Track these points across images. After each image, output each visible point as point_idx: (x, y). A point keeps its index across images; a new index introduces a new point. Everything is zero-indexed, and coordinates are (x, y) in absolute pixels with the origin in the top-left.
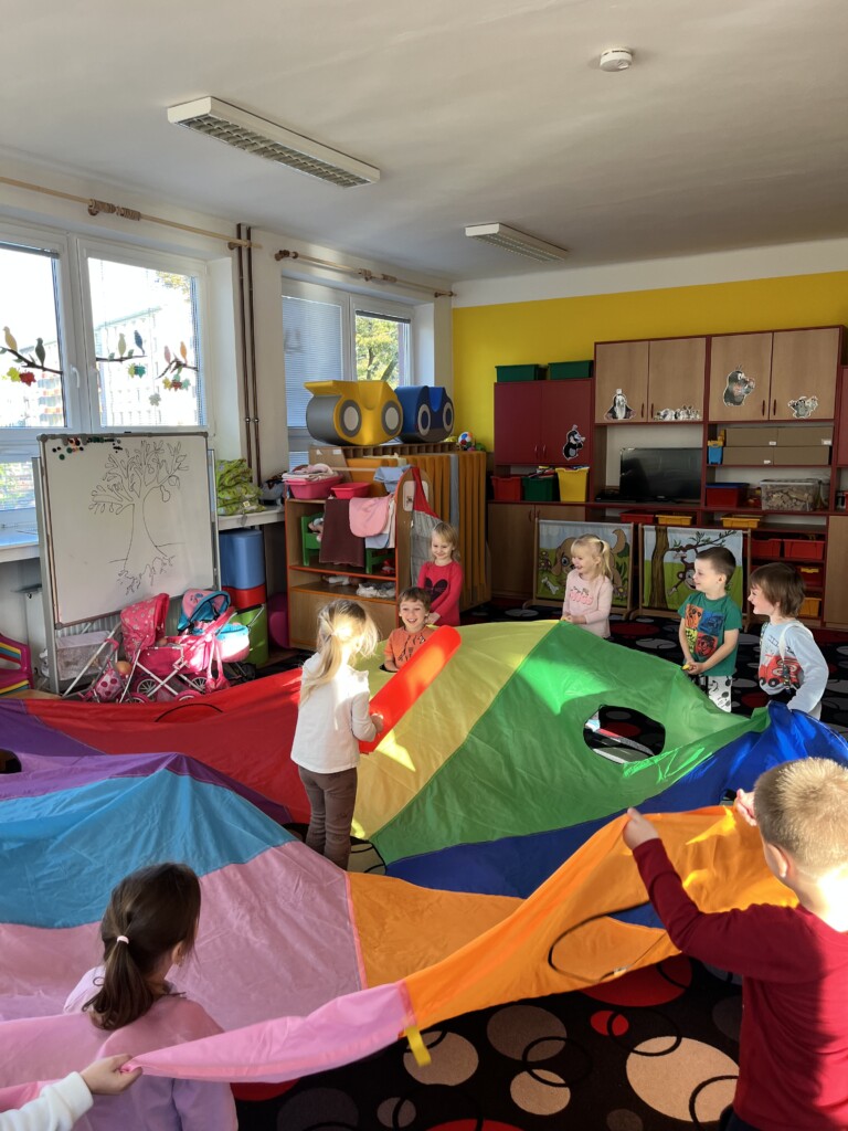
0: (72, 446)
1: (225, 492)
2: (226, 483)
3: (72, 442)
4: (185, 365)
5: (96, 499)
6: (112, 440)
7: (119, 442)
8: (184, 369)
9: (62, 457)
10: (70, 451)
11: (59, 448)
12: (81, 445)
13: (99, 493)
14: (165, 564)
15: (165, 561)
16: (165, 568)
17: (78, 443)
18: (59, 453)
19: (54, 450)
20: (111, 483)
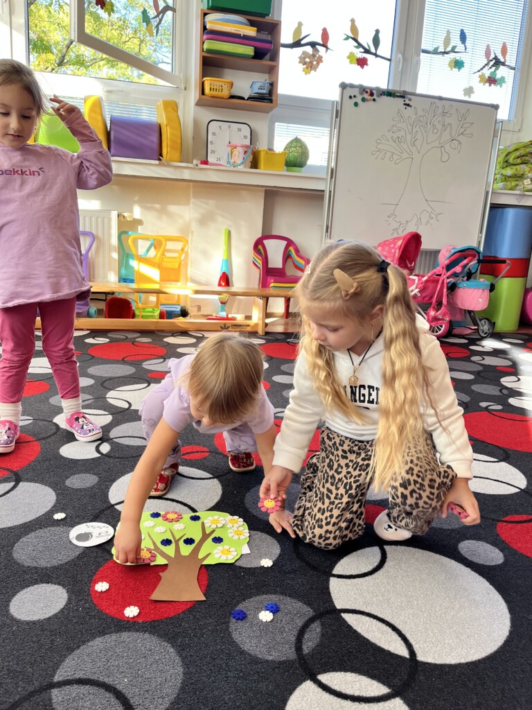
0: (366, 96)
1: (508, 169)
2: (511, 160)
3: (367, 92)
4: (503, 64)
5: (380, 146)
6: (403, 97)
7: (410, 100)
8: (501, 67)
9: (356, 104)
10: (363, 100)
11: (355, 96)
12: (375, 97)
13: (383, 141)
14: (432, 218)
15: (432, 215)
16: (431, 221)
17: (372, 94)
18: (354, 100)
19: (350, 97)
20: (395, 136)
